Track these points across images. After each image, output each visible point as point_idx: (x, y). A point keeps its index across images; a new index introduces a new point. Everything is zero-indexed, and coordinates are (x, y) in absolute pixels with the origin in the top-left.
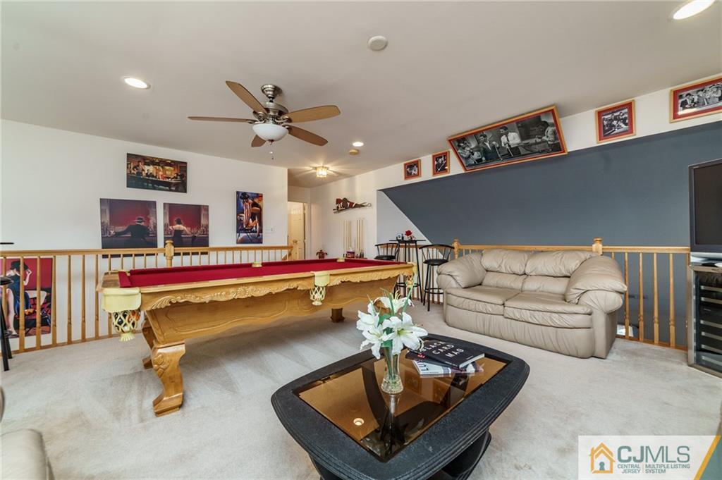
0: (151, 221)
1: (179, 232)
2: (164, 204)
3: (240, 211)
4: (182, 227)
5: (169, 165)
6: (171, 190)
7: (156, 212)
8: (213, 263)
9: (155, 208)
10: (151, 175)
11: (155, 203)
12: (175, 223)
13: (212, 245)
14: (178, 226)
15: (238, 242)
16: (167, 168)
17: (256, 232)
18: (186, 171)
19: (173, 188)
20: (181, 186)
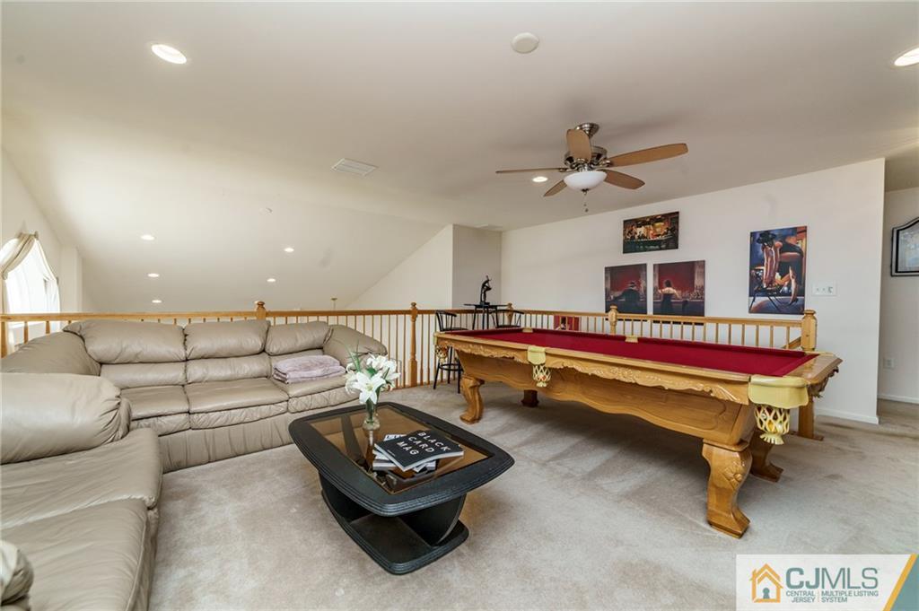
0: (642, 285)
1: (668, 296)
2: (654, 265)
3: (755, 261)
4: (671, 290)
5: (659, 220)
6: (661, 249)
7: (646, 275)
8: (711, 339)
9: (646, 271)
10: (643, 237)
11: (645, 265)
12: (664, 285)
13: (709, 313)
14: (667, 289)
15: (751, 311)
16: (657, 224)
17: (790, 294)
18: (677, 223)
19: (663, 246)
20: (672, 242)
